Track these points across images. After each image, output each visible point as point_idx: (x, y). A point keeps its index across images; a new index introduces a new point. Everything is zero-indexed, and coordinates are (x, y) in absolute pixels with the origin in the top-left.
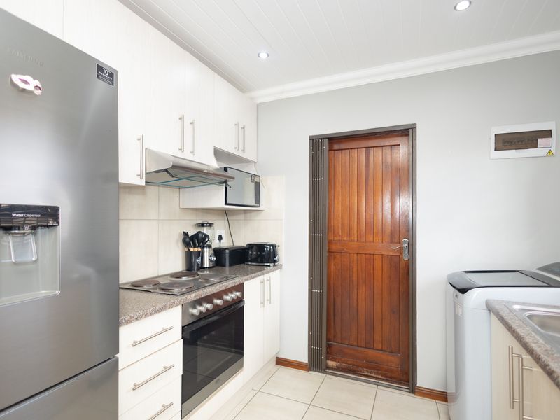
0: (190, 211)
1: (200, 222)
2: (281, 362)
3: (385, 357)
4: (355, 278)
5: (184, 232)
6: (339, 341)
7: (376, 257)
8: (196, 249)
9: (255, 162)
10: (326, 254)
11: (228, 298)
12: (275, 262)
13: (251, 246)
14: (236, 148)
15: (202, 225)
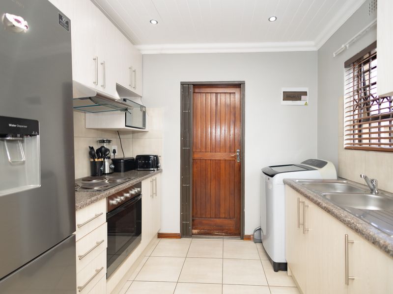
0: (93, 131)
1: (101, 139)
2: (161, 236)
3: (226, 222)
4: (209, 175)
5: (90, 147)
6: (199, 216)
7: (221, 161)
8: (100, 160)
9: (141, 97)
10: (191, 161)
11: (133, 192)
12: (157, 167)
13: (139, 157)
14: (130, 85)
15: (103, 142)
